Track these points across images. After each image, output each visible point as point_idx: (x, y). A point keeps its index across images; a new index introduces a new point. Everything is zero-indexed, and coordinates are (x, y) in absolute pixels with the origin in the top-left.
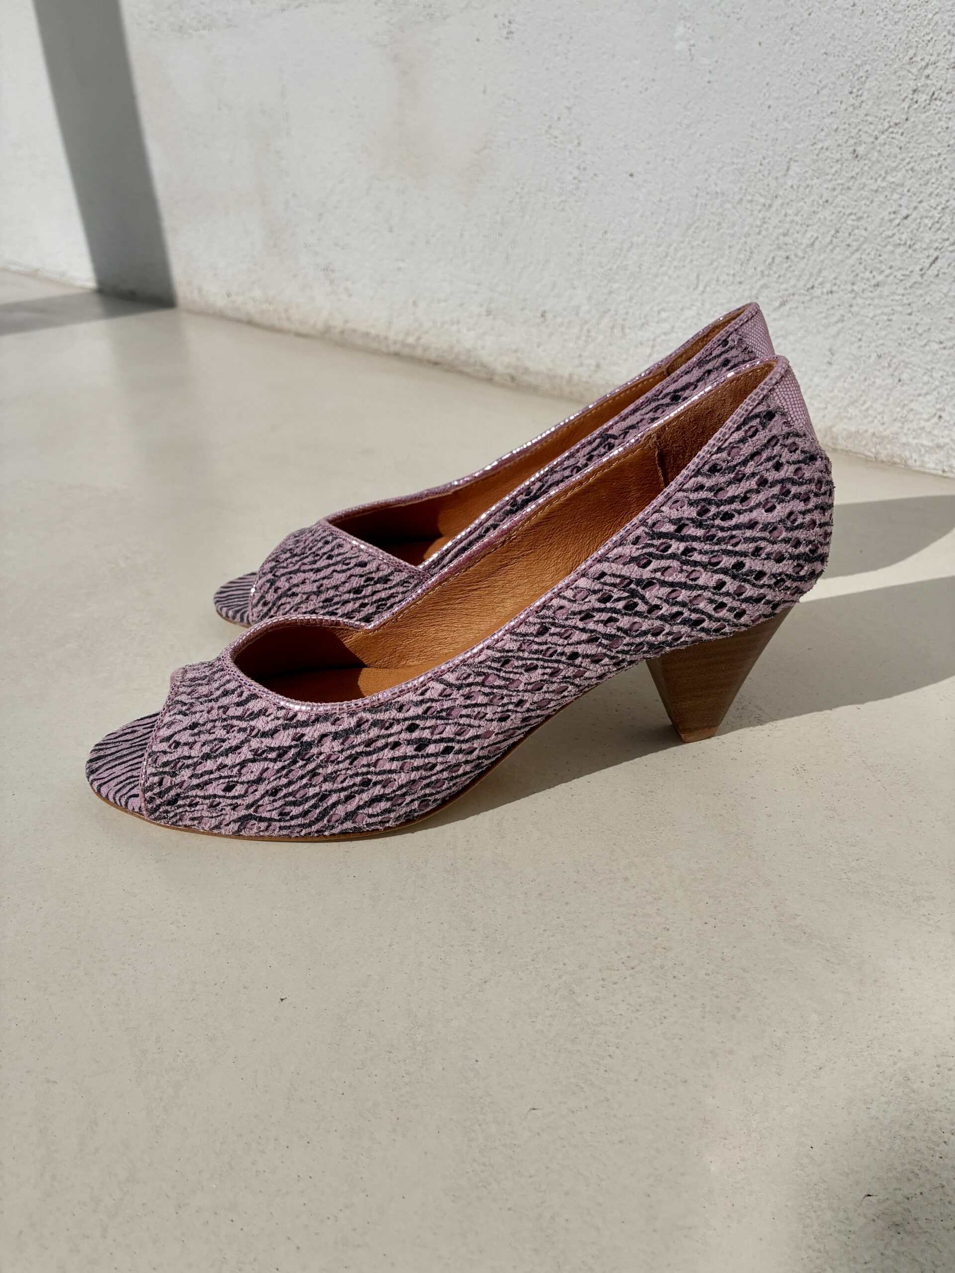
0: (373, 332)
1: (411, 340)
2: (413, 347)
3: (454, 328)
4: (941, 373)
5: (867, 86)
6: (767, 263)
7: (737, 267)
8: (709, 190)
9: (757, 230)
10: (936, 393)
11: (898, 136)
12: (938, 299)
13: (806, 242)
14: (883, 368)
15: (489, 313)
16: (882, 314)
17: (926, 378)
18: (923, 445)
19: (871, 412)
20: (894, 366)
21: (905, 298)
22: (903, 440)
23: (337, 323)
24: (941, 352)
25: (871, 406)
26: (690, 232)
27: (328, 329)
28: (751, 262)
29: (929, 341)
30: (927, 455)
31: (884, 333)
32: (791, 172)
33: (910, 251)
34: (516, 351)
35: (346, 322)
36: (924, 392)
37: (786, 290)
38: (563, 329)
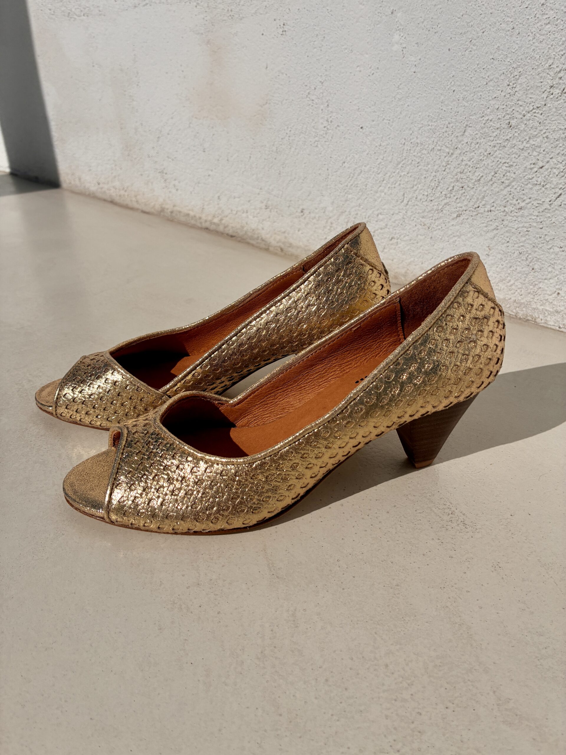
0: (192, 213)
1: (216, 220)
2: (218, 225)
3: (244, 215)
4: (560, 267)
5: (519, 81)
6: (449, 189)
7: (430, 191)
8: (412, 141)
9: (444, 169)
10: (556, 278)
11: (538, 115)
12: (560, 220)
13: (474, 178)
14: (523, 260)
15: (267, 207)
16: (523, 227)
17: (550, 269)
18: (546, 310)
19: (513, 287)
20: (529, 260)
21: (538, 218)
22: (534, 306)
23: (169, 207)
24: (560, 253)
25: (514, 284)
26: (400, 166)
27: (163, 210)
28: (439, 188)
29: (553, 246)
30: (549, 317)
31: (524, 239)
32: (466, 134)
33: (543, 189)
34: (284, 232)
35: (174, 206)
36: (549, 277)
37: (461, 207)
38: (315, 221)
